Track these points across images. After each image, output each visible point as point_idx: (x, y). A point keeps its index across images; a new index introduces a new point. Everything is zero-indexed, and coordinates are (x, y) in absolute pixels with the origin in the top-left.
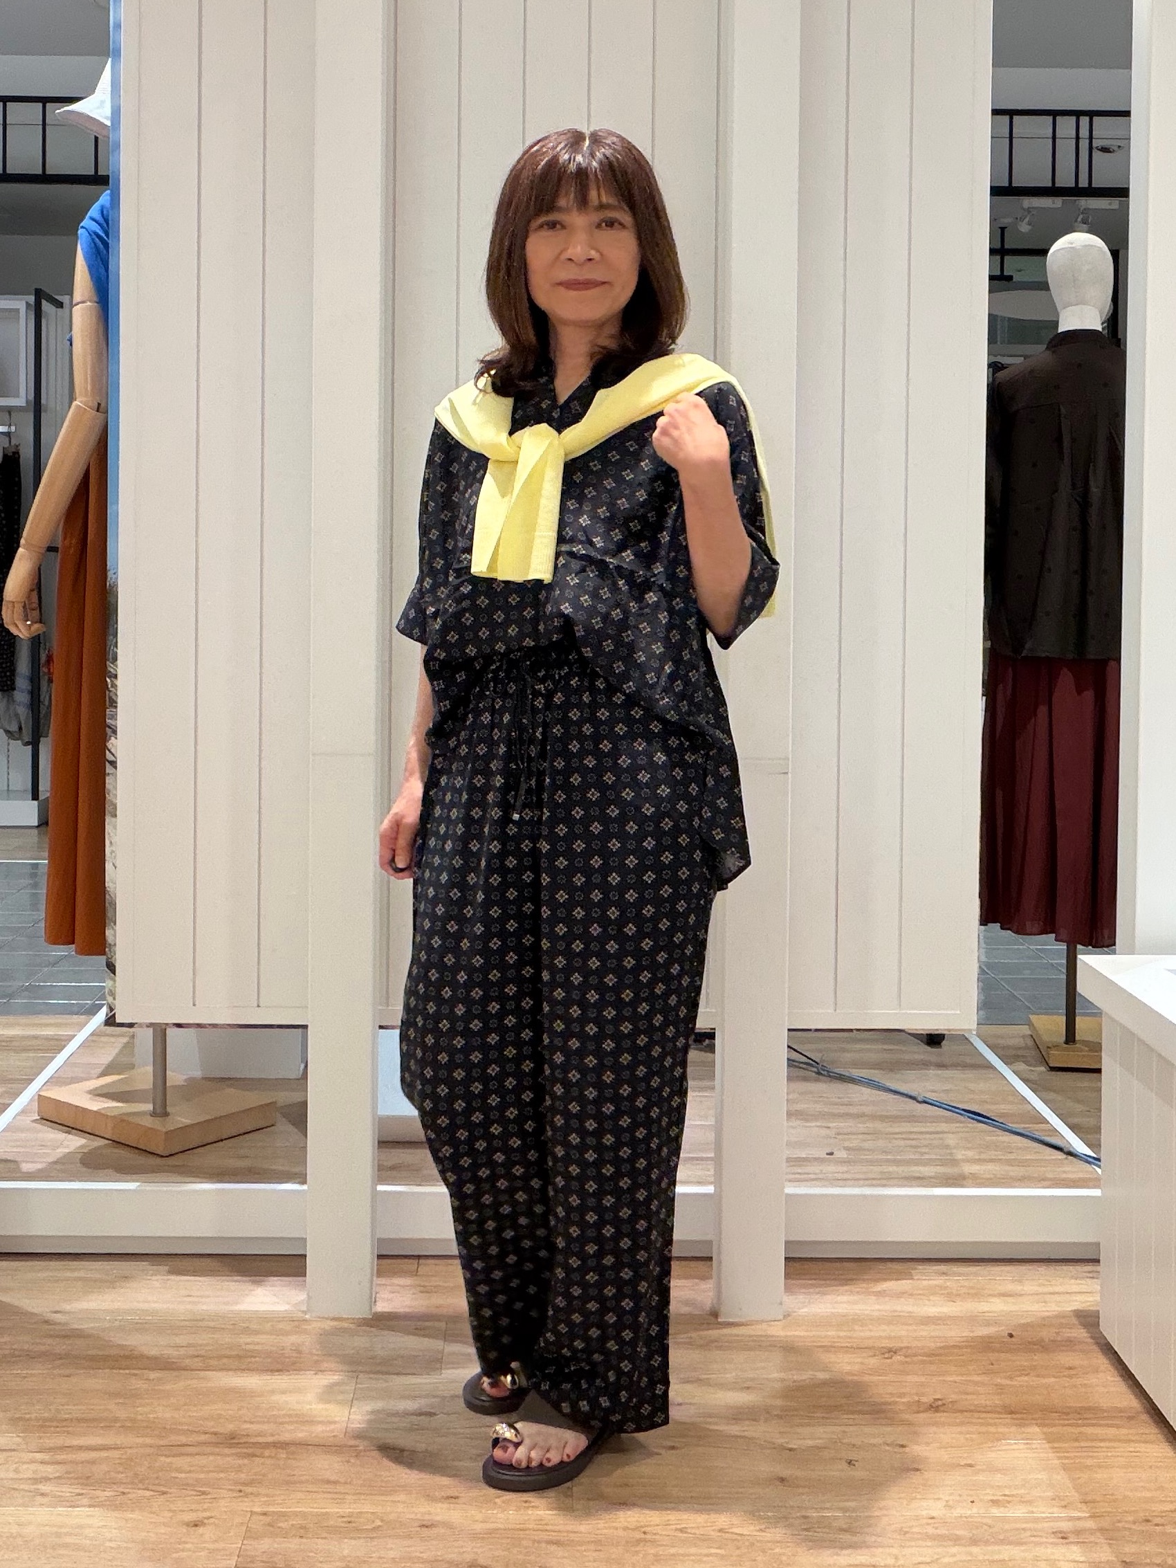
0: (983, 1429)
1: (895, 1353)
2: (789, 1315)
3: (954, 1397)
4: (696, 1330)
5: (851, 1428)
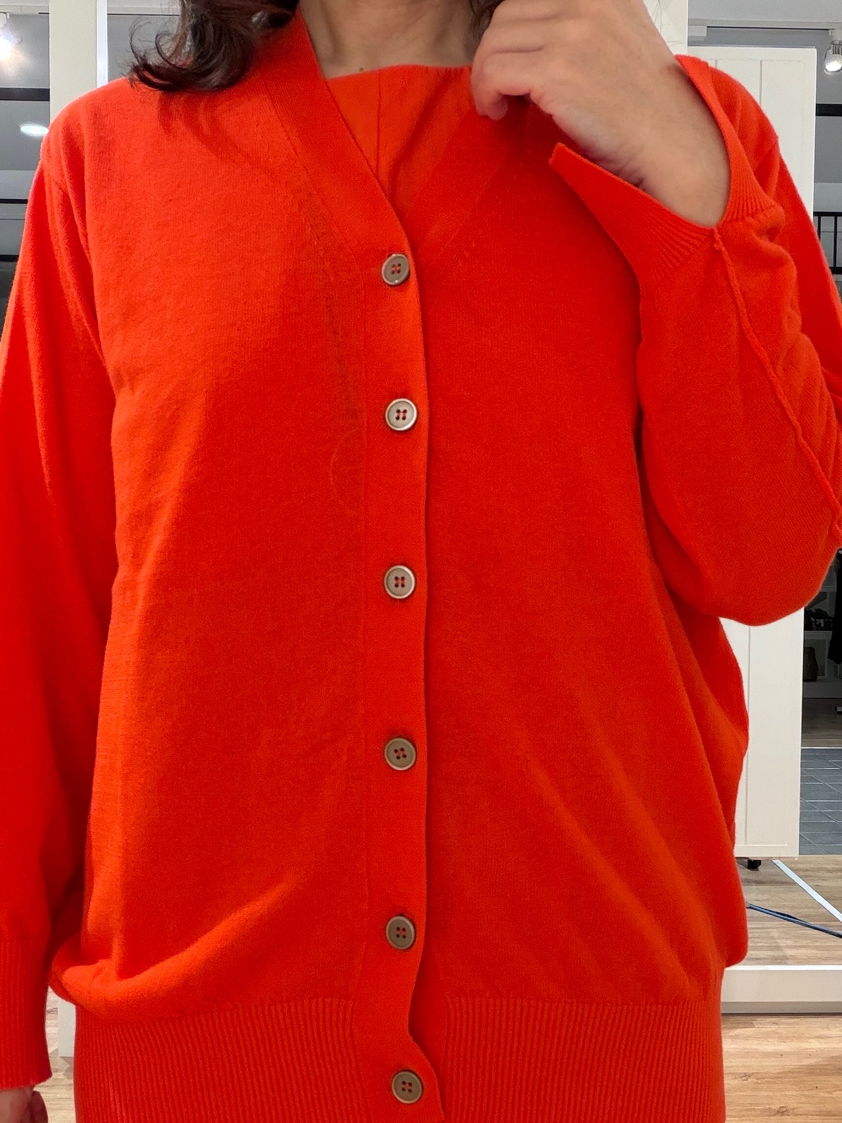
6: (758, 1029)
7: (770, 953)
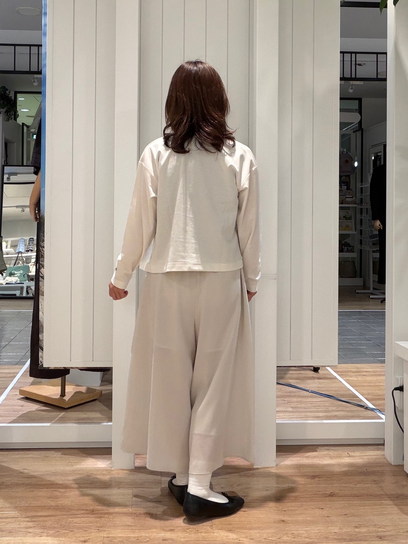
0: (349, 502)
1: (315, 477)
2: (277, 465)
3: (337, 492)
5: (304, 503)
6: (319, 453)
7: (325, 414)
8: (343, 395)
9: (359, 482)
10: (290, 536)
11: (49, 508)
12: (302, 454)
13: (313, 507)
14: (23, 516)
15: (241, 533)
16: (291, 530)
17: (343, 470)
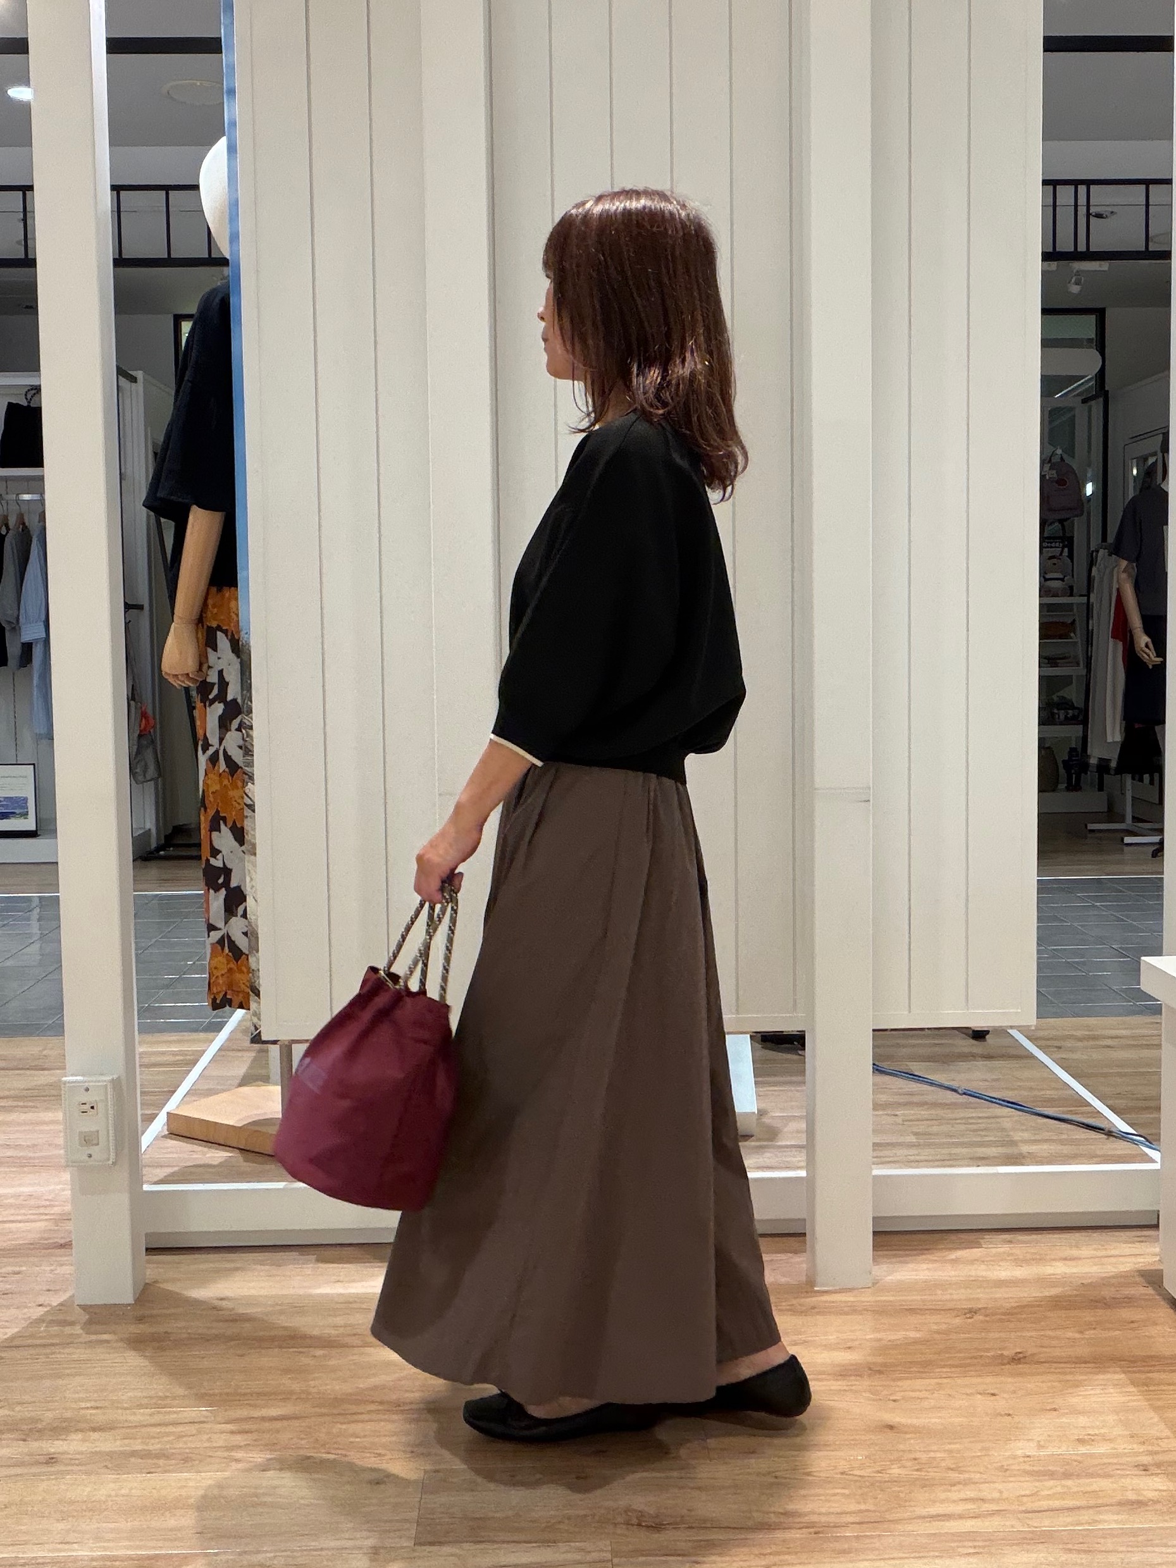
0: (1062, 1377)
1: (975, 1313)
2: (877, 1283)
3: (1033, 1350)
4: (795, 1298)
5: (945, 1381)
6: (987, 1250)
7: (1001, 1150)
8: (1050, 1102)
9: (1091, 1326)
10: (909, 1464)
11: (286, 1396)
12: (939, 1254)
13: (969, 1391)
14: (219, 1419)
15: (780, 1457)
16: (910, 1451)
17: (1047, 1294)
